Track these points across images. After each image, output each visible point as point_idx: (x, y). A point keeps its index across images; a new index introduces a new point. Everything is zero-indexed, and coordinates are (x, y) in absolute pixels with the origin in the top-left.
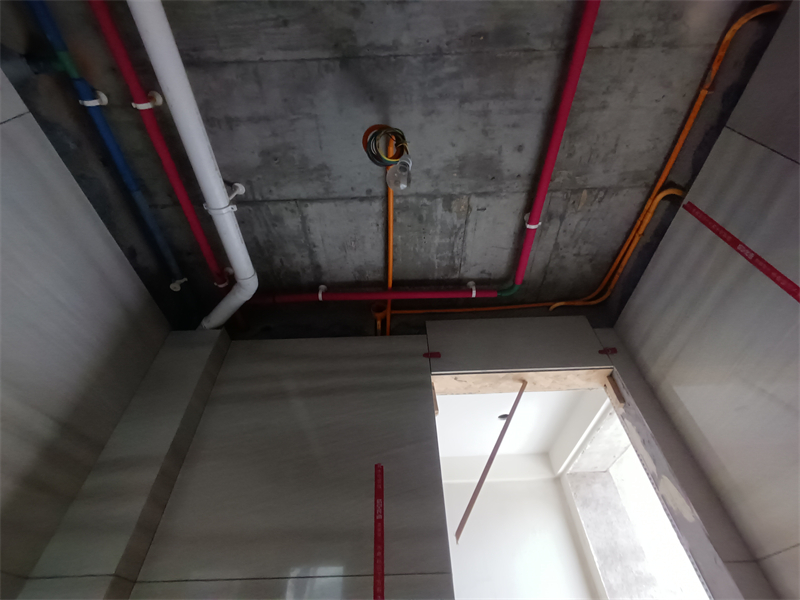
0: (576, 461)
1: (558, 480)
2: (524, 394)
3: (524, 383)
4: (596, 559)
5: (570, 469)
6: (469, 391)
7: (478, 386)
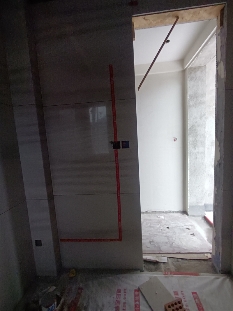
0: (194, 62)
1: (184, 72)
2: (176, 25)
3: (178, 18)
4: (188, 97)
5: (190, 66)
6: (150, 26)
7: (155, 22)
